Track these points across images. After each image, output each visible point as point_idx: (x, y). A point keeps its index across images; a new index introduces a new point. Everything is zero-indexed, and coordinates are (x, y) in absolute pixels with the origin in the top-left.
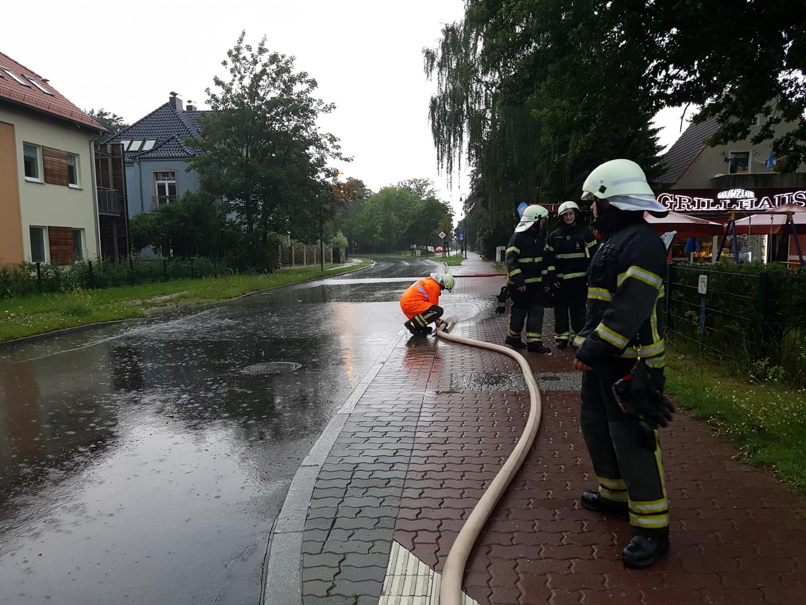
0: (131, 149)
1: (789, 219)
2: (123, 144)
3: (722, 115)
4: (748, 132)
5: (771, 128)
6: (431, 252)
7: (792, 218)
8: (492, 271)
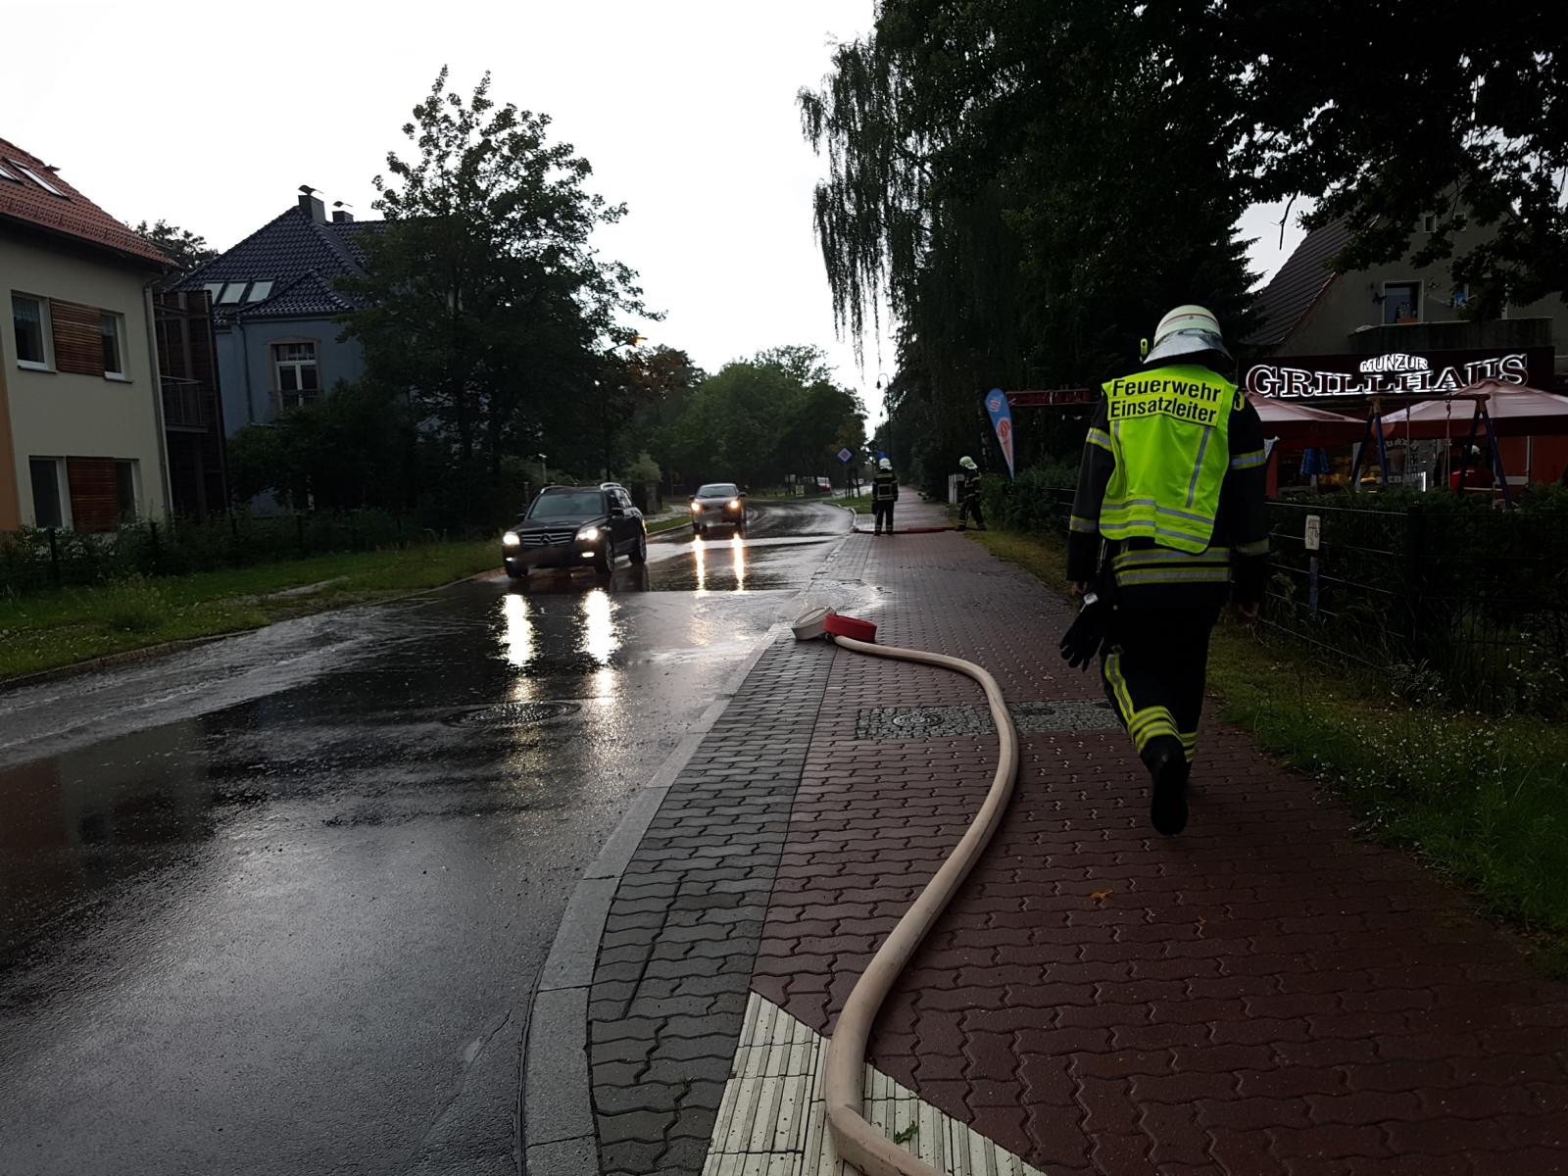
0: (225, 300)
1: (1480, 409)
2: (209, 292)
3: (1355, 214)
4: (1406, 246)
5: (1448, 237)
6: (825, 489)
7: (1485, 406)
8: (942, 521)
